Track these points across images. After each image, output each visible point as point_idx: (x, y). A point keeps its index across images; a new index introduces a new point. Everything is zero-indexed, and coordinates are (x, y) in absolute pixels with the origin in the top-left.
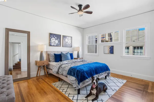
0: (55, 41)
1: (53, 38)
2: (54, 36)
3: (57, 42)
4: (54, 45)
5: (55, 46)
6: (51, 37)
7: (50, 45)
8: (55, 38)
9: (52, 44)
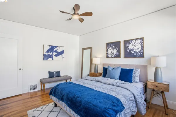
0: (113, 52)
1: (110, 48)
2: (112, 45)
3: (115, 52)
4: (111, 57)
5: (113, 58)
6: (108, 47)
7: (107, 57)
8: (112, 47)
9: (109, 56)
